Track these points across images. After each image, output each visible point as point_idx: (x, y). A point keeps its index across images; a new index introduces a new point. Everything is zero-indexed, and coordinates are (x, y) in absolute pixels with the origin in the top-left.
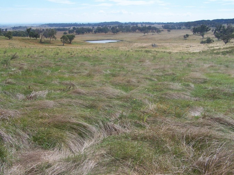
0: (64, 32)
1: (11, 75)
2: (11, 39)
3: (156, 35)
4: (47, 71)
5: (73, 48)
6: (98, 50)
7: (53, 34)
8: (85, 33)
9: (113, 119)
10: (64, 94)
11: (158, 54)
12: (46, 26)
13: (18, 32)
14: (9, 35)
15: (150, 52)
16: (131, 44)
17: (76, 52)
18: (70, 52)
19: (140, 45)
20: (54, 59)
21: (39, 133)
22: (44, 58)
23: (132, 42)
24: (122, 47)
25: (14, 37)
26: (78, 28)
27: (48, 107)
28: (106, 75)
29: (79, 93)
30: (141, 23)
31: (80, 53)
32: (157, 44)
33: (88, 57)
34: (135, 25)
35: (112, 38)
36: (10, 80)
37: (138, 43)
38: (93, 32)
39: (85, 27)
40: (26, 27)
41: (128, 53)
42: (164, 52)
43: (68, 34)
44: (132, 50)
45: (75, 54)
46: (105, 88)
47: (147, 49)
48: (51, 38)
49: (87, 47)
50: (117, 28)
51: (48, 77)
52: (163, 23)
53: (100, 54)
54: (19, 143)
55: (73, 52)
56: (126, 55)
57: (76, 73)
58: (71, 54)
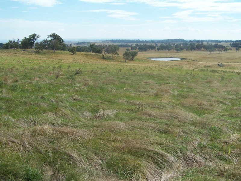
0: (126, 48)
1: (77, 91)
2: (74, 54)
3: (223, 54)
4: (112, 89)
5: (136, 65)
6: (161, 68)
7: (116, 50)
8: (148, 49)
9: (190, 147)
10: (133, 115)
11: (226, 74)
12: (109, 42)
13: (82, 48)
14: (73, 50)
15: (217, 72)
16: (196, 63)
17: (138, 69)
18: (133, 69)
19: (205, 64)
20: (118, 75)
21: (112, 159)
22: (106, 74)
23: (196, 61)
24: (186, 66)
25: (77, 52)
26: (140, 45)
27: (120, 129)
28: (174, 96)
29: (150, 115)
30: (206, 41)
31: (143, 70)
32: (224, 64)
33: (151, 75)
34: (200, 43)
35: (175, 56)
36: (77, 96)
37: (202, 61)
38: (156, 49)
39: (148, 44)
40: (89, 43)
41: (193, 72)
42: (232, 72)
43: (131, 51)
44: (196, 70)
45: (138, 72)
46: (176, 111)
47: (212, 68)
48: (113, 55)
49: (150, 65)
50: (182, 46)
51: (115, 96)
52: (231, 41)
53: (164, 73)
54: (91, 169)
55: (136, 69)
56: (191, 75)
57: (142, 92)
58: (134, 71)
